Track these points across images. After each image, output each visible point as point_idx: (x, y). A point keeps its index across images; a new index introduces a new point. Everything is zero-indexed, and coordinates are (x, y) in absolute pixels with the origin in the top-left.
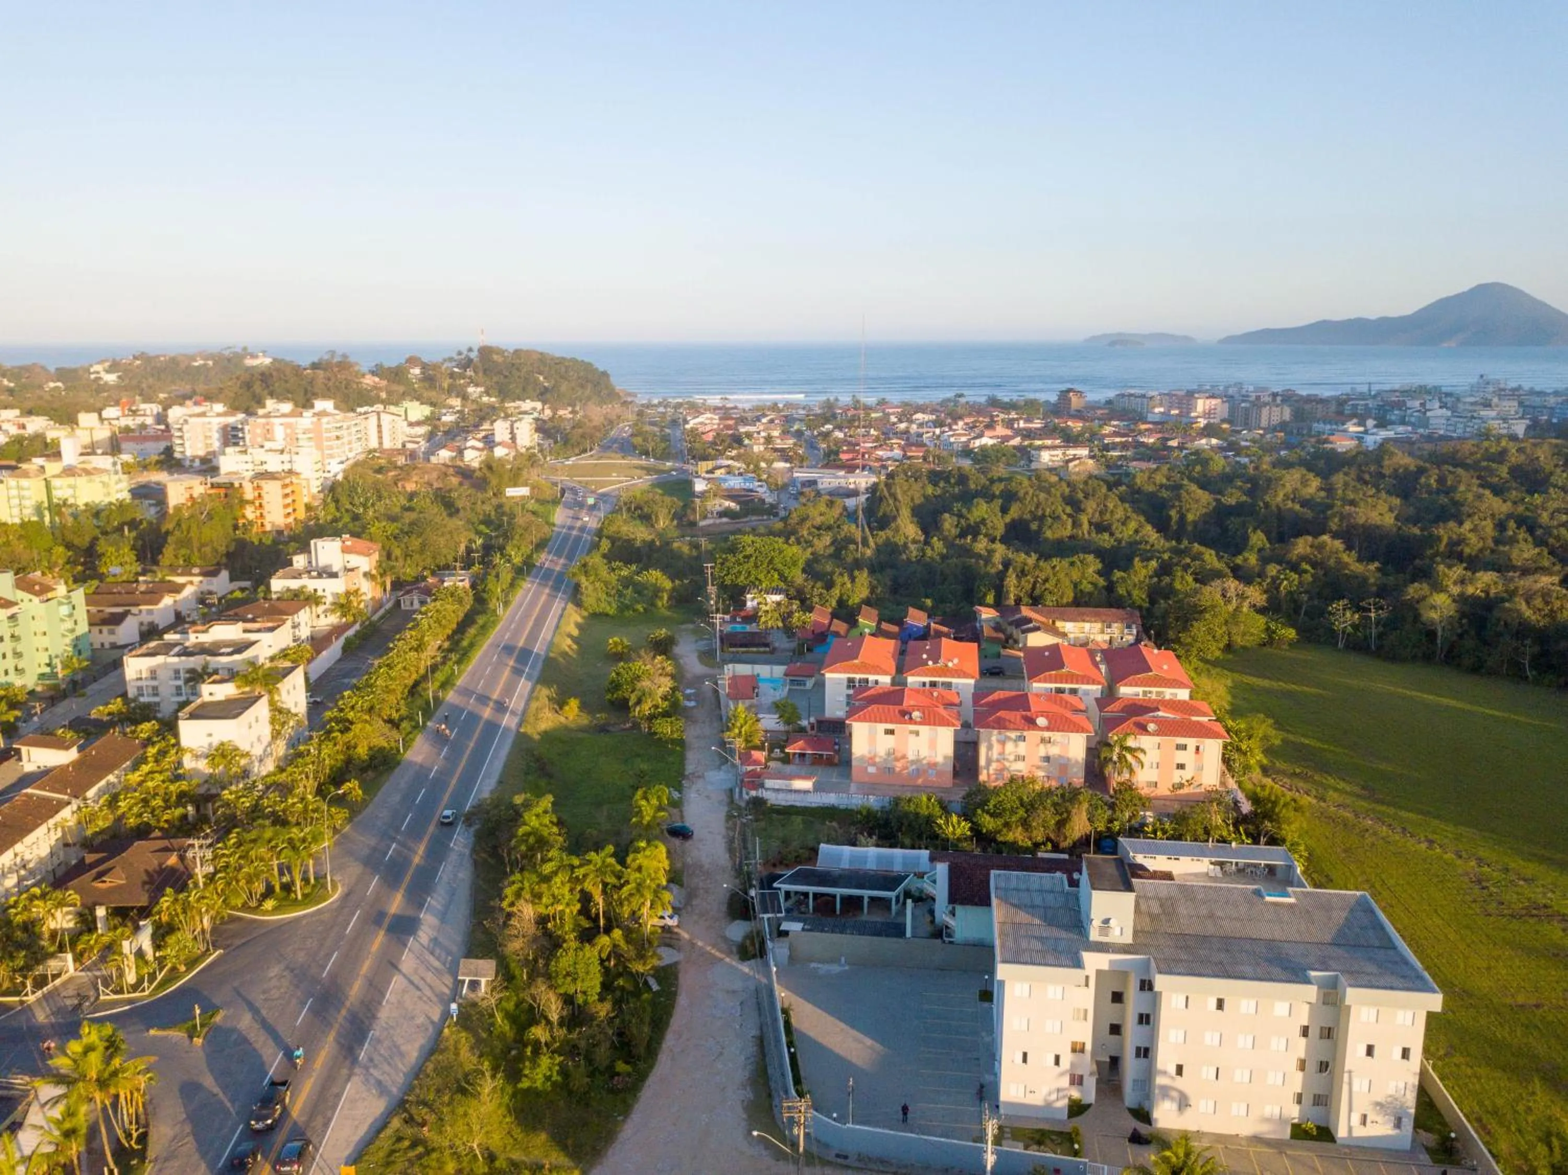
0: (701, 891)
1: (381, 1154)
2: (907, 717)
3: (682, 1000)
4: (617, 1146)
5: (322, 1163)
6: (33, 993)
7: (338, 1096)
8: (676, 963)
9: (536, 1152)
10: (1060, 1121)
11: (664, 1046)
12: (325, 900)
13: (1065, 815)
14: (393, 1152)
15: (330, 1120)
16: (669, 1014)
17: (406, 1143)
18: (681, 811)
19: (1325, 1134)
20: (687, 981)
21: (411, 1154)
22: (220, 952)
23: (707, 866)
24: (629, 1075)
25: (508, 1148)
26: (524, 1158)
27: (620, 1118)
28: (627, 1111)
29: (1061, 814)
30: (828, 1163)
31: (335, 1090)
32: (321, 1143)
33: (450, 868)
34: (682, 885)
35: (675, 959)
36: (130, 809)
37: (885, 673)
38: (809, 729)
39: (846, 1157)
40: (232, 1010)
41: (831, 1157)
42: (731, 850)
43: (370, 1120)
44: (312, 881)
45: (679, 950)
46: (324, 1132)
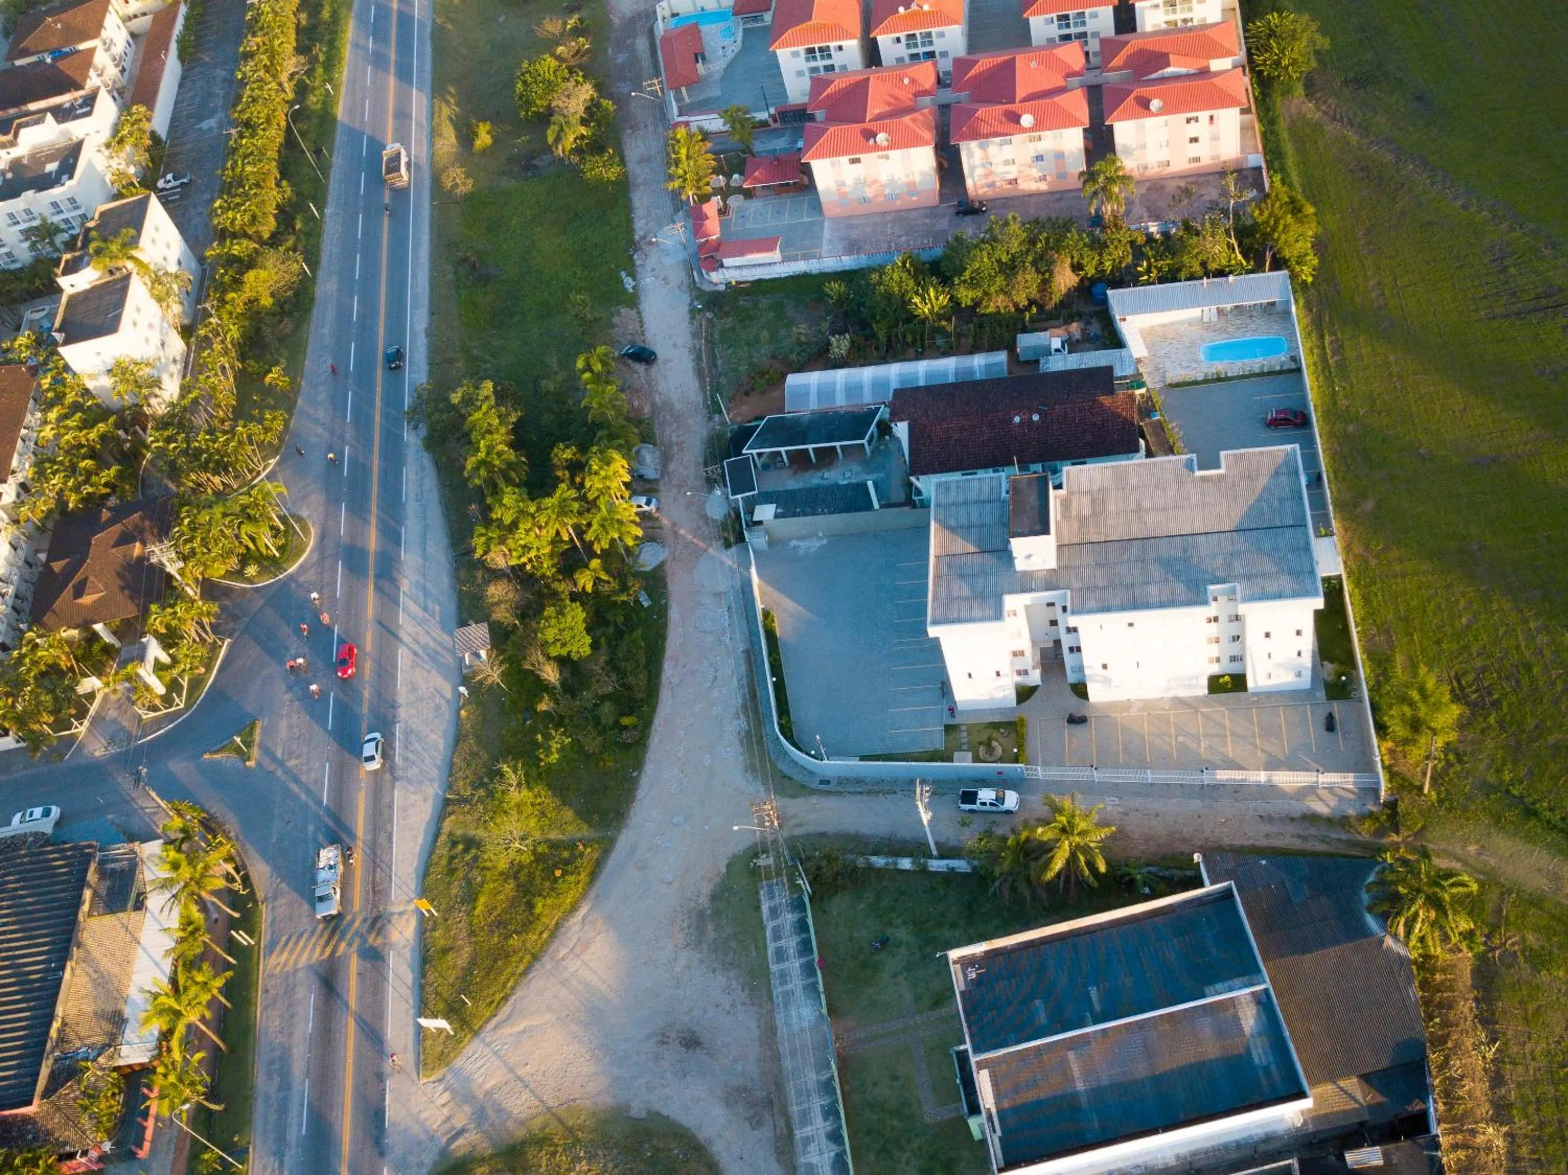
0: (676, 448)
1: (444, 862)
2: (871, 142)
3: (674, 614)
4: (637, 804)
5: (398, 881)
6: (81, 724)
7: (391, 807)
8: (662, 564)
9: (570, 828)
10: (1011, 709)
11: (664, 678)
12: (303, 551)
13: (1047, 275)
14: (452, 858)
15: (391, 834)
16: (663, 638)
17: (461, 847)
18: (639, 313)
19: (1238, 682)
20: (677, 586)
21: (468, 857)
22: (228, 641)
23: (677, 406)
24: (635, 727)
25: (546, 828)
26: (561, 837)
27: (635, 774)
28: (639, 764)
29: (1043, 274)
30: (813, 792)
31: (386, 800)
32: (391, 860)
33: (413, 477)
34: (655, 444)
35: (661, 558)
36: (65, 483)
37: (850, 36)
38: (770, 121)
39: (828, 782)
40: (266, 719)
41: (815, 785)
42: (700, 374)
43: (423, 827)
44: (282, 527)
45: (663, 544)
46: (391, 847)
